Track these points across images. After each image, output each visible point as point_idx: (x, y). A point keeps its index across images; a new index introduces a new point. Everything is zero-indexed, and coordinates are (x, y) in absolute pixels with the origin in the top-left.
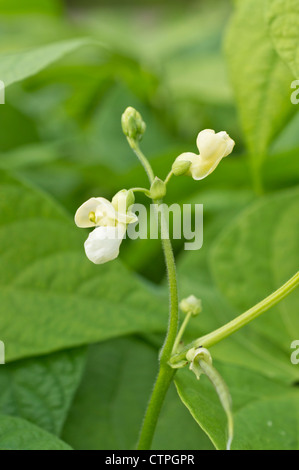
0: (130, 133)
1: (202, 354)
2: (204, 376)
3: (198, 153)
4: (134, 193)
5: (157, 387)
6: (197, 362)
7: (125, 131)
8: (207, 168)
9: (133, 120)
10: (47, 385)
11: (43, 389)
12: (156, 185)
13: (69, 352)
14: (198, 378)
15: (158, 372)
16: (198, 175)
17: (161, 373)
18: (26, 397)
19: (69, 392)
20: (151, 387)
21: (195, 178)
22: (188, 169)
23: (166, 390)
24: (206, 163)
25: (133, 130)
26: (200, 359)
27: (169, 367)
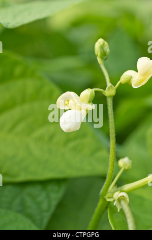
0: (99, 54)
1: (123, 196)
2: (122, 210)
3: (137, 71)
4: (95, 91)
5: (97, 210)
6: (119, 200)
7: (96, 53)
8: (142, 81)
9: (102, 47)
10: (42, 197)
11: (40, 199)
12: (109, 88)
13: (58, 181)
14: (119, 211)
15: (99, 201)
16: (135, 85)
17: (100, 202)
18: (29, 202)
19: (54, 203)
20: (94, 210)
21: (134, 87)
22: (130, 80)
23: (103, 213)
24: (142, 78)
25: (101, 53)
26: (122, 199)
27: (105, 200)
